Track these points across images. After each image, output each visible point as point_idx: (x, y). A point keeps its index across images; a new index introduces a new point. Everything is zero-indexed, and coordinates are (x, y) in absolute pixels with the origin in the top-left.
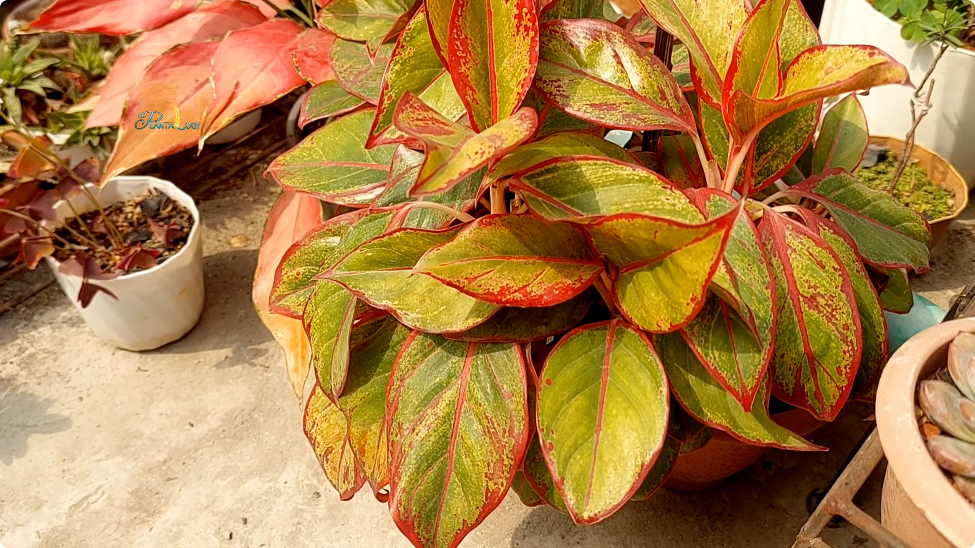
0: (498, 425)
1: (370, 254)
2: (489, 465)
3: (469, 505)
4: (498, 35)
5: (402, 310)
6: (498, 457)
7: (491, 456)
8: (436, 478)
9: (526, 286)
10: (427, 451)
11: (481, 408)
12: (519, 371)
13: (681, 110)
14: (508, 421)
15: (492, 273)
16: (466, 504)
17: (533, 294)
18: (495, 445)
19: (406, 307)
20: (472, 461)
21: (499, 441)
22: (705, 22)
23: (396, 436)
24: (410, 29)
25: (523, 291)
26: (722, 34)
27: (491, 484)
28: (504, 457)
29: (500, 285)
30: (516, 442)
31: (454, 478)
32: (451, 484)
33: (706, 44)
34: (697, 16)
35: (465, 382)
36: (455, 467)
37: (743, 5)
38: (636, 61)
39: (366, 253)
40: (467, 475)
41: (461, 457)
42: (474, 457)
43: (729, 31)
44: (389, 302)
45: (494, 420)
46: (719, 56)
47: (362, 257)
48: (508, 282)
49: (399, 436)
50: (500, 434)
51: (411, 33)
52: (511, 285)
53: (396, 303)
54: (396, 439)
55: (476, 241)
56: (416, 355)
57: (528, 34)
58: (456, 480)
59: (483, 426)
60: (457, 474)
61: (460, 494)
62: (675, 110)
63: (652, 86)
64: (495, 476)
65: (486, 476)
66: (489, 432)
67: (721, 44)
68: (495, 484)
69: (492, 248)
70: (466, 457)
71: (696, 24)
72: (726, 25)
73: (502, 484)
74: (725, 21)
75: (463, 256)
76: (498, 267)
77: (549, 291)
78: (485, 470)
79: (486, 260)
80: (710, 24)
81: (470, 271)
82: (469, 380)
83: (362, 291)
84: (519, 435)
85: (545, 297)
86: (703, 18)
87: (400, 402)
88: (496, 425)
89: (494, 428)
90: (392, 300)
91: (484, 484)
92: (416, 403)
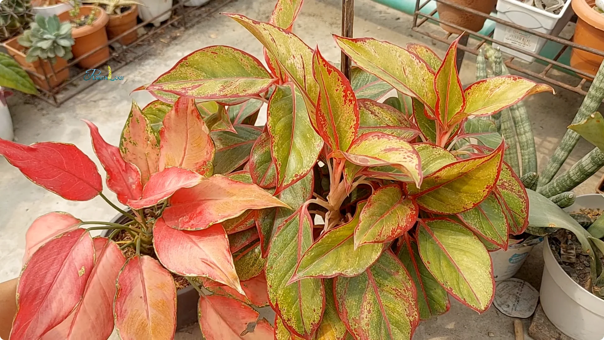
0: (400, 289)
1: (313, 254)
2: (406, 310)
3: (404, 335)
4: (334, 107)
5: (343, 271)
6: (408, 304)
7: (405, 305)
8: (385, 332)
9: (398, 225)
10: (376, 322)
11: (388, 287)
12: (395, 260)
13: (410, 125)
14: (403, 285)
15: (384, 227)
16: (402, 335)
17: (403, 227)
18: (404, 299)
19: (344, 269)
20: (397, 313)
21: (405, 296)
22: (413, 83)
23: (355, 325)
24: (270, 127)
25: (399, 228)
26: (421, 85)
27: (411, 318)
28: (411, 302)
29: (391, 230)
30: (412, 292)
31: (392, 327)
32: (392, 330)
33: (417, 92)
34: (408, 82)
35: (372, 280)
36: (390, 321)
37: (427, 69)
38: (382, 111)
39: (310, 254)
40: (399, 321)
41: (391, 315)
42: (398, 311)
43: (424, 83)
44: (336, 271)
45: (397, 289)
46: (424, 95)
47: (309, 258)
48: (392, 227)
49: (357, 324)
50: (404, 293)
51: (272, 129)
52: (394, 228)
53: (339, 269)
54: (356, 327)
55: (370, 216)
56: (343, 282)
57: (352, 103)
58: (393, 327)
59: (394, 294)
60: (392, 324)
61: (398, 332)
62: (408, 126)
63: (395, 120)
64: (411, 313)
65: (407, 316)
66: (398, 295)
67: (423, 90)
68: (413, 317)
69: (376, 216)
70: (393, 313)
71: (409, 85)
72: (422, 81)
73: (416, 314)
74: (421, 79)
75: (370, 226)
76: (384, 223)
77: (407, 221)
78: (406, 313)
79: (378, 222)
80: (415, 83)
81: (377, 231)
82: (374, 278)
83: (320, 274)
84: (411, 288)
85: (408, 225)
86: (411, 81)
87: (347, 309)
88: (399, 290)
89: (400, 292)
90: (337, 269)
91: (408, 320)
92: (356, 304)
